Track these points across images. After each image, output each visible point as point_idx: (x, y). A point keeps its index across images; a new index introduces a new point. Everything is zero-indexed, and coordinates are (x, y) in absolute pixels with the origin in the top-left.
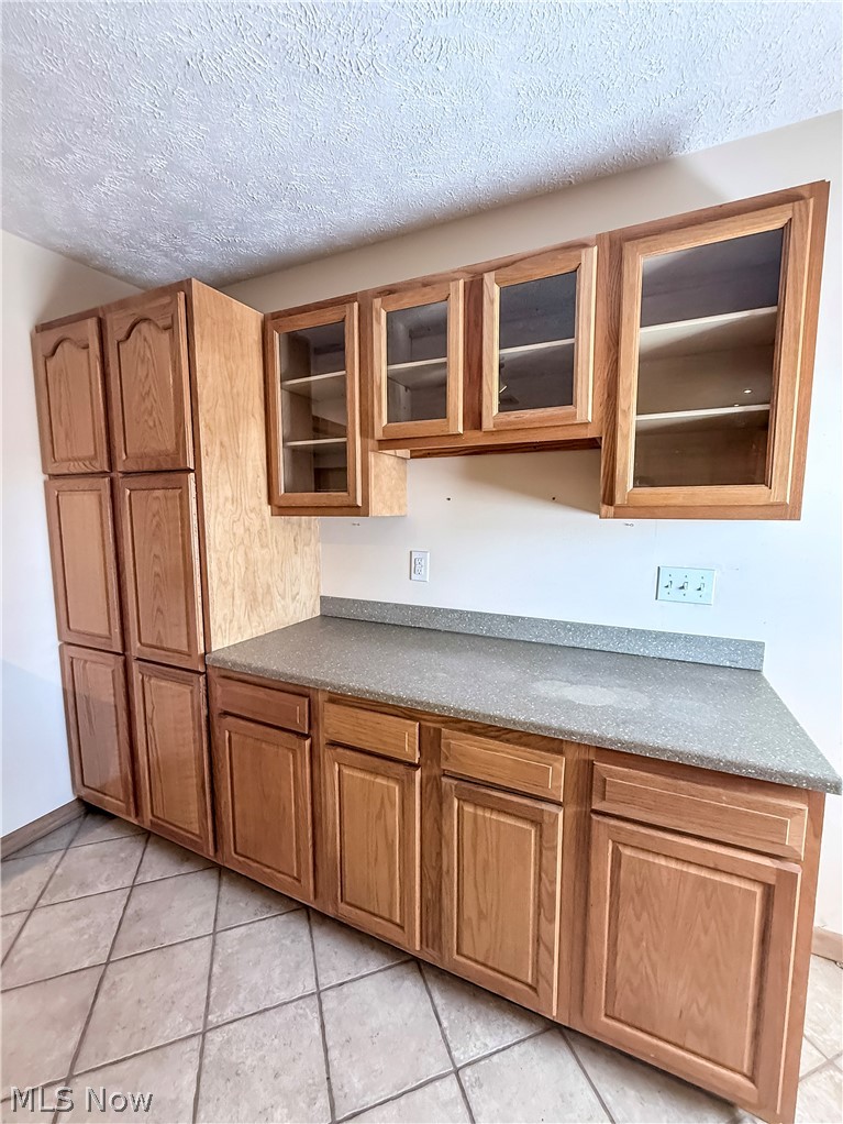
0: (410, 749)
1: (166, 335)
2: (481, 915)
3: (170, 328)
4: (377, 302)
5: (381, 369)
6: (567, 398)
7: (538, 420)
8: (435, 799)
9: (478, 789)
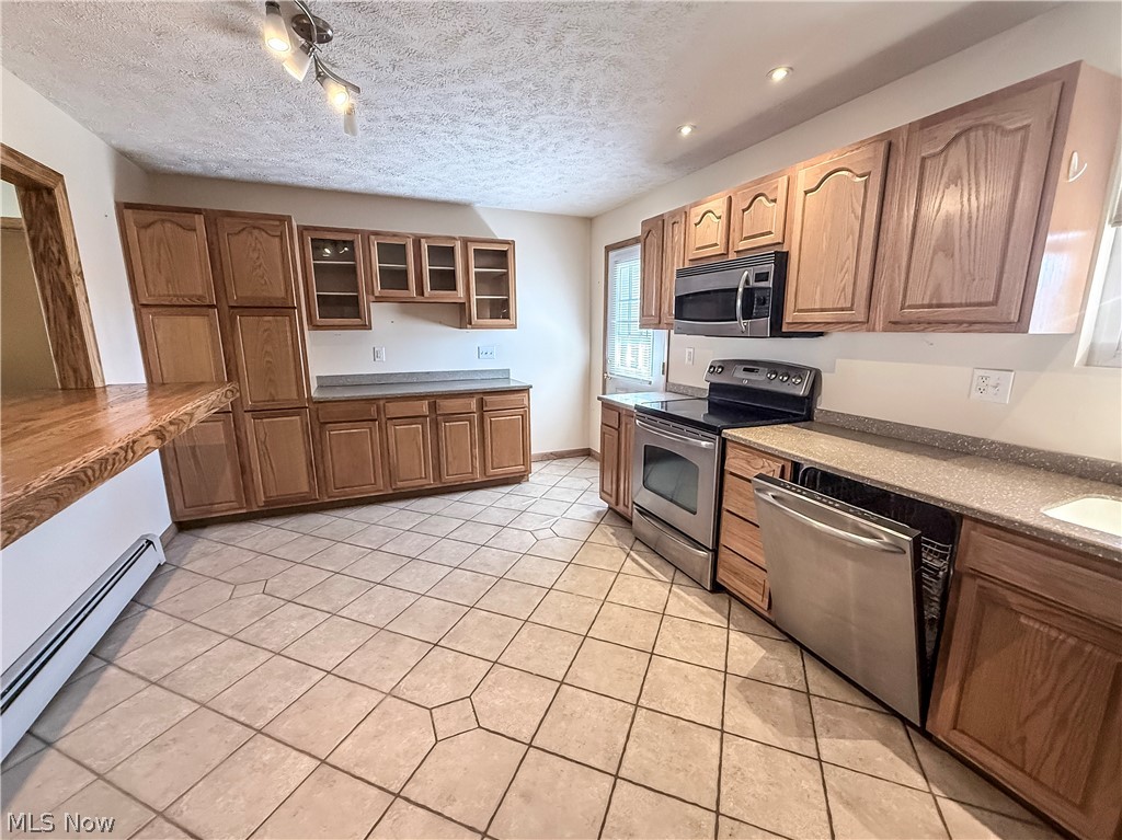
0: (425, 410)
1: (277, 240)
2: (454, 458)
3: (281, 237)
4: (372, 237)
5: (376, 265)
6: (454, 288)
7: (445, 296)
8: (436, 425)
9: (450, 417)
